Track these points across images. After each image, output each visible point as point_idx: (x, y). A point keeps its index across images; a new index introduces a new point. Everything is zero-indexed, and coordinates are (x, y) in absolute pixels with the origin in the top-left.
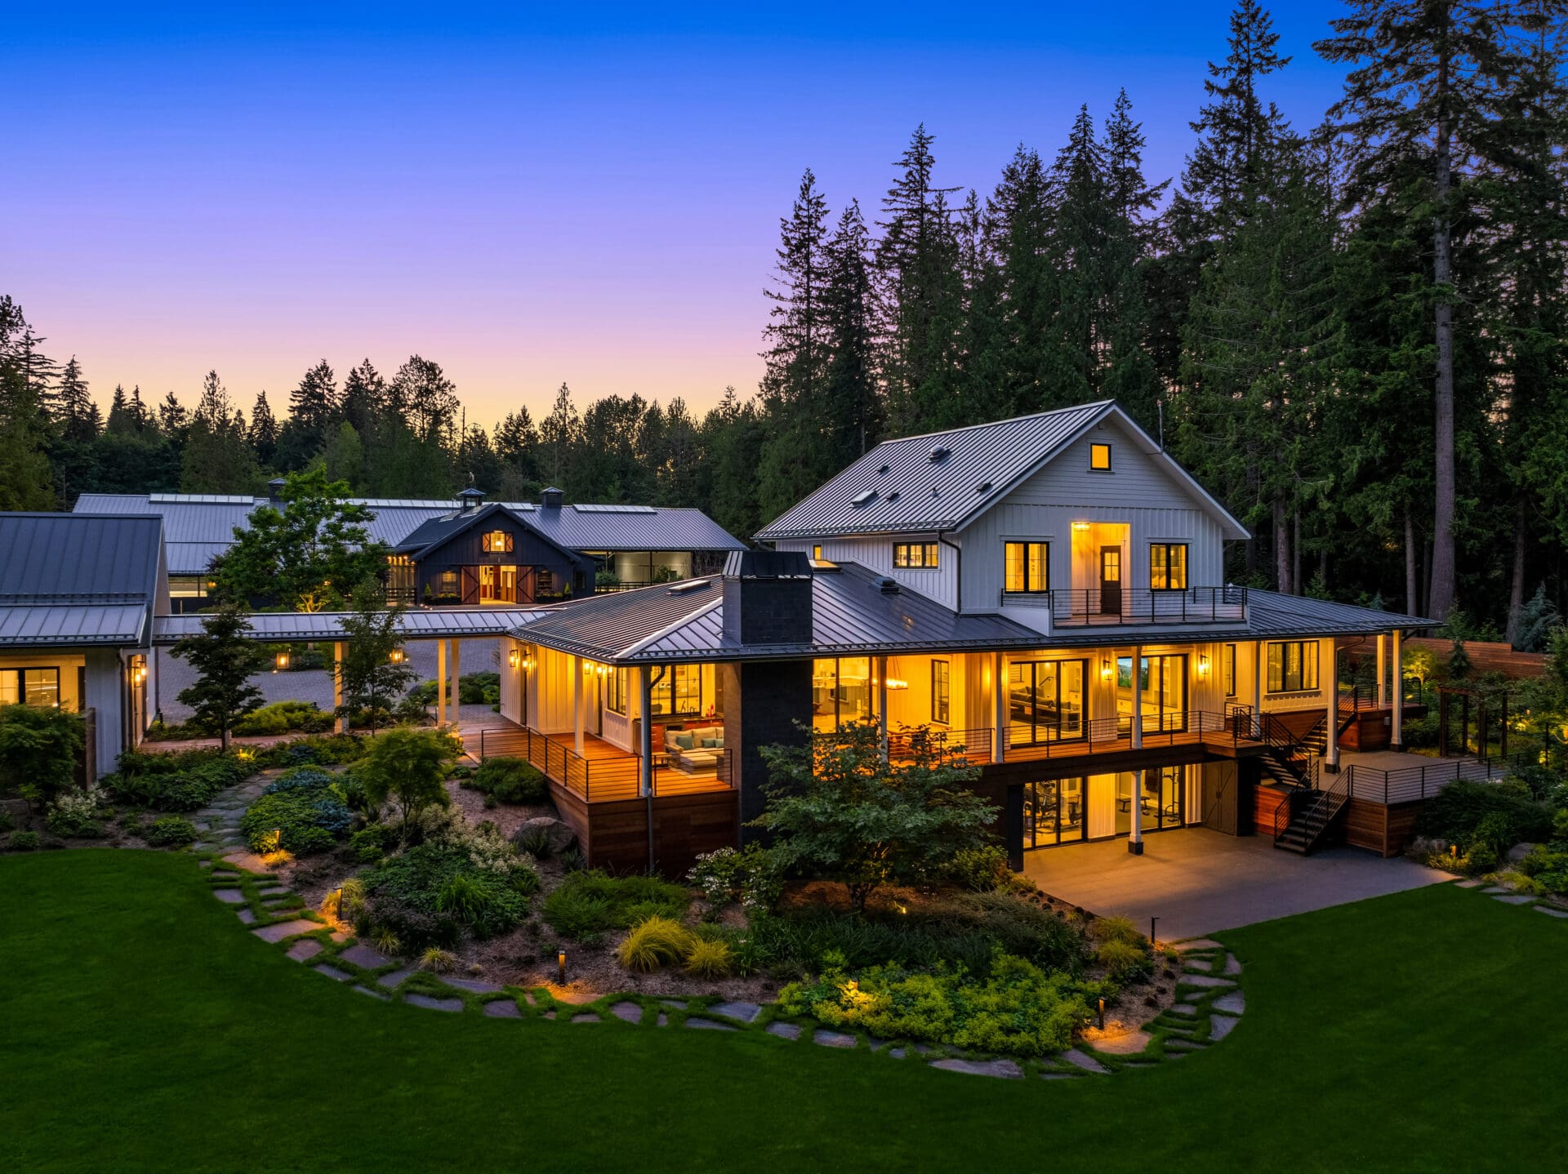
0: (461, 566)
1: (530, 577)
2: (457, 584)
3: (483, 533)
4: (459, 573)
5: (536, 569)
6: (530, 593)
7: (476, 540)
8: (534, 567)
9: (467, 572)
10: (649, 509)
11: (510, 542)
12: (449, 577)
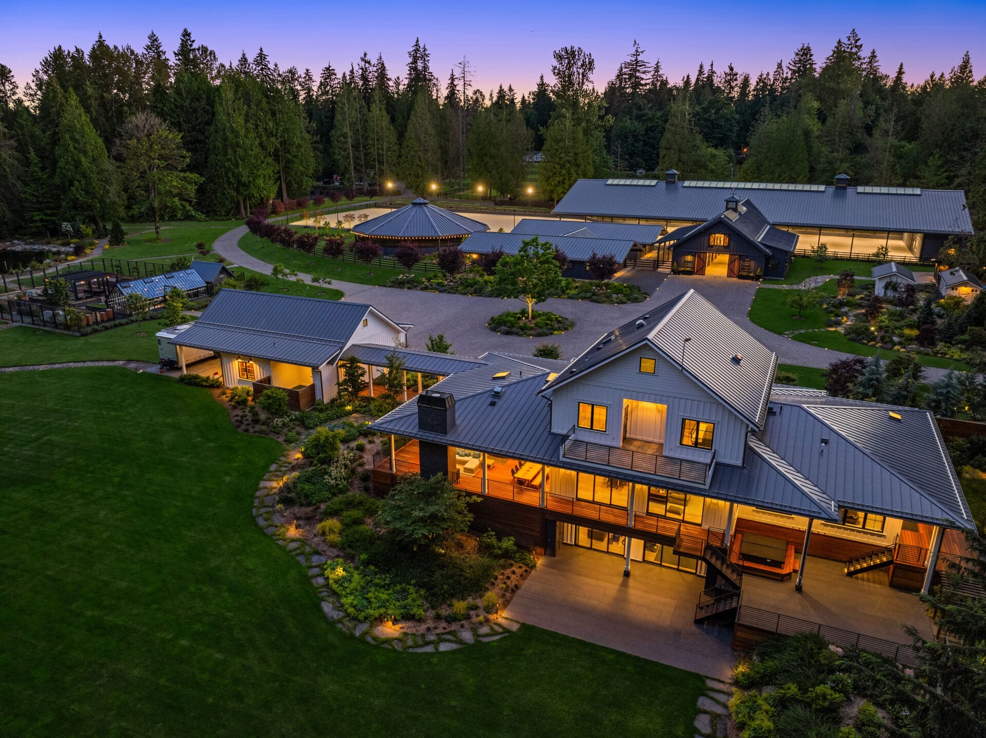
0: (696, 253)
1: (736, 262)
2: (693, 262)
3: (711, 234)
4: (694, 256)
5: (741, 258)
6: (736, 271)
7: (706, 238)
8: (740, 256)
9: (699, 257)
10: (918, 191)
11: (727, 240)
12: (689, 258)
